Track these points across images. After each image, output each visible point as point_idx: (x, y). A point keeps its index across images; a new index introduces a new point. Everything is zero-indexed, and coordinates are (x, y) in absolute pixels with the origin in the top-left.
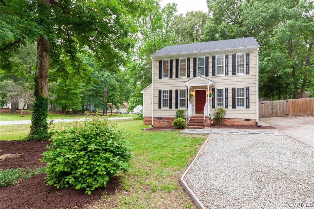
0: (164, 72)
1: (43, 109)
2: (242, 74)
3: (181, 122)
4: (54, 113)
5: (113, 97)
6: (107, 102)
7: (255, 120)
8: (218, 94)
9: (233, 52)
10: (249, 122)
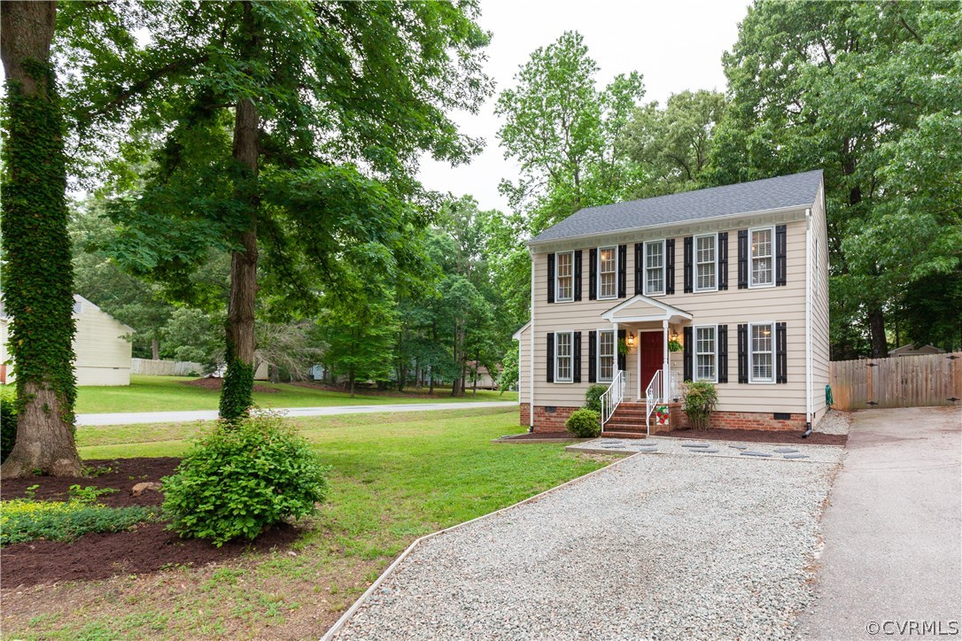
0: (561, 284)
1: (240, 390)
2: (766, 285)
3: (584, 420)
4: (330, 390)
5: (477, 346)
6: (466, 359)
7: (803, 417)
8: (699, 344)
9: (738, 224)
10: (788, 422)
